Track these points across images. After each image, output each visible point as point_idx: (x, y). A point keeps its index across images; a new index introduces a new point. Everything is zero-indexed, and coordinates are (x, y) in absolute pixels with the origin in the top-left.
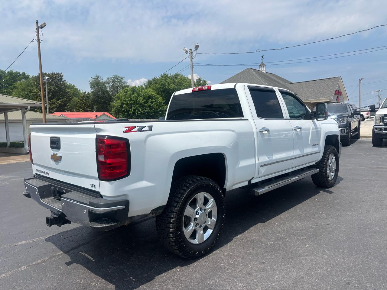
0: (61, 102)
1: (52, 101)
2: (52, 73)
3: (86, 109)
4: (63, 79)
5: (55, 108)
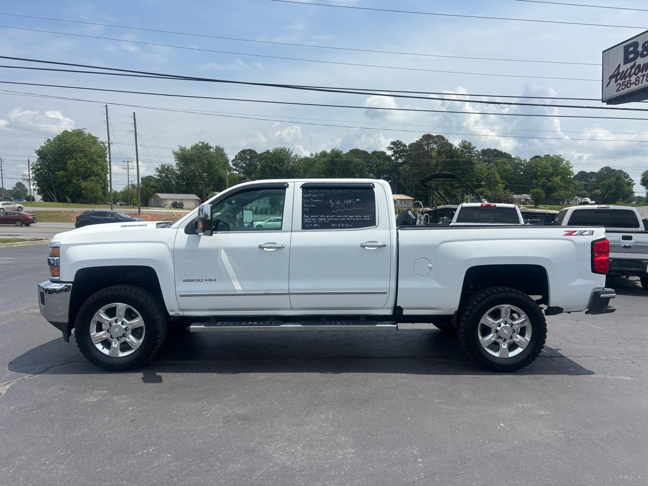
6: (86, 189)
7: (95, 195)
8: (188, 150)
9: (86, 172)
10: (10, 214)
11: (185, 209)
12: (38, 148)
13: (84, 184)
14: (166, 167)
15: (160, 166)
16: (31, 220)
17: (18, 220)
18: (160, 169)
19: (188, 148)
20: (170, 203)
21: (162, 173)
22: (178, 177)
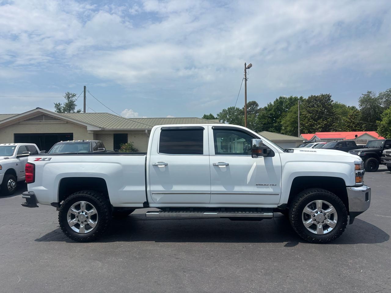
0: (326, 122)
1: (318, 121)
2: (320, 95)
3: (354, 128)
4: (331, 99)
5: (321, 128)
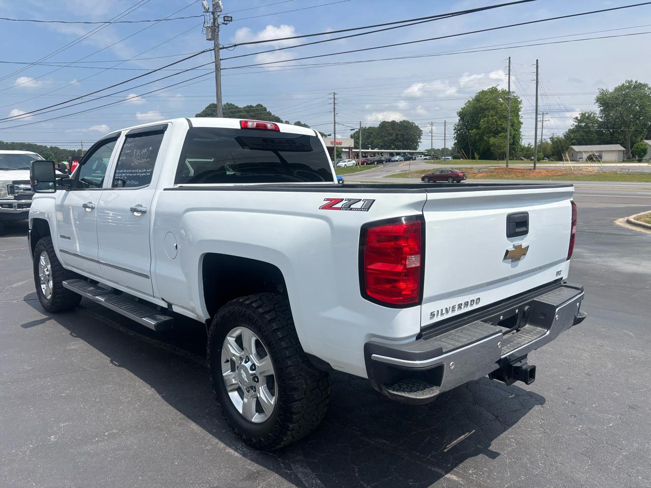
6: (494, 145)
7: (502, 151)
8: (611, 93)
9: (497, 129)
10: (444, 172)
11: (604, 162)
12: (460, 110)
13: (492, 140)
14: (587, 115)
15: (580, 114)
16: (461, 177)
17: (450, 177)
18: (579, 118)
19: (611, 90)
20: (585, 156)
21: (581, 122)
22: (601, 125)
